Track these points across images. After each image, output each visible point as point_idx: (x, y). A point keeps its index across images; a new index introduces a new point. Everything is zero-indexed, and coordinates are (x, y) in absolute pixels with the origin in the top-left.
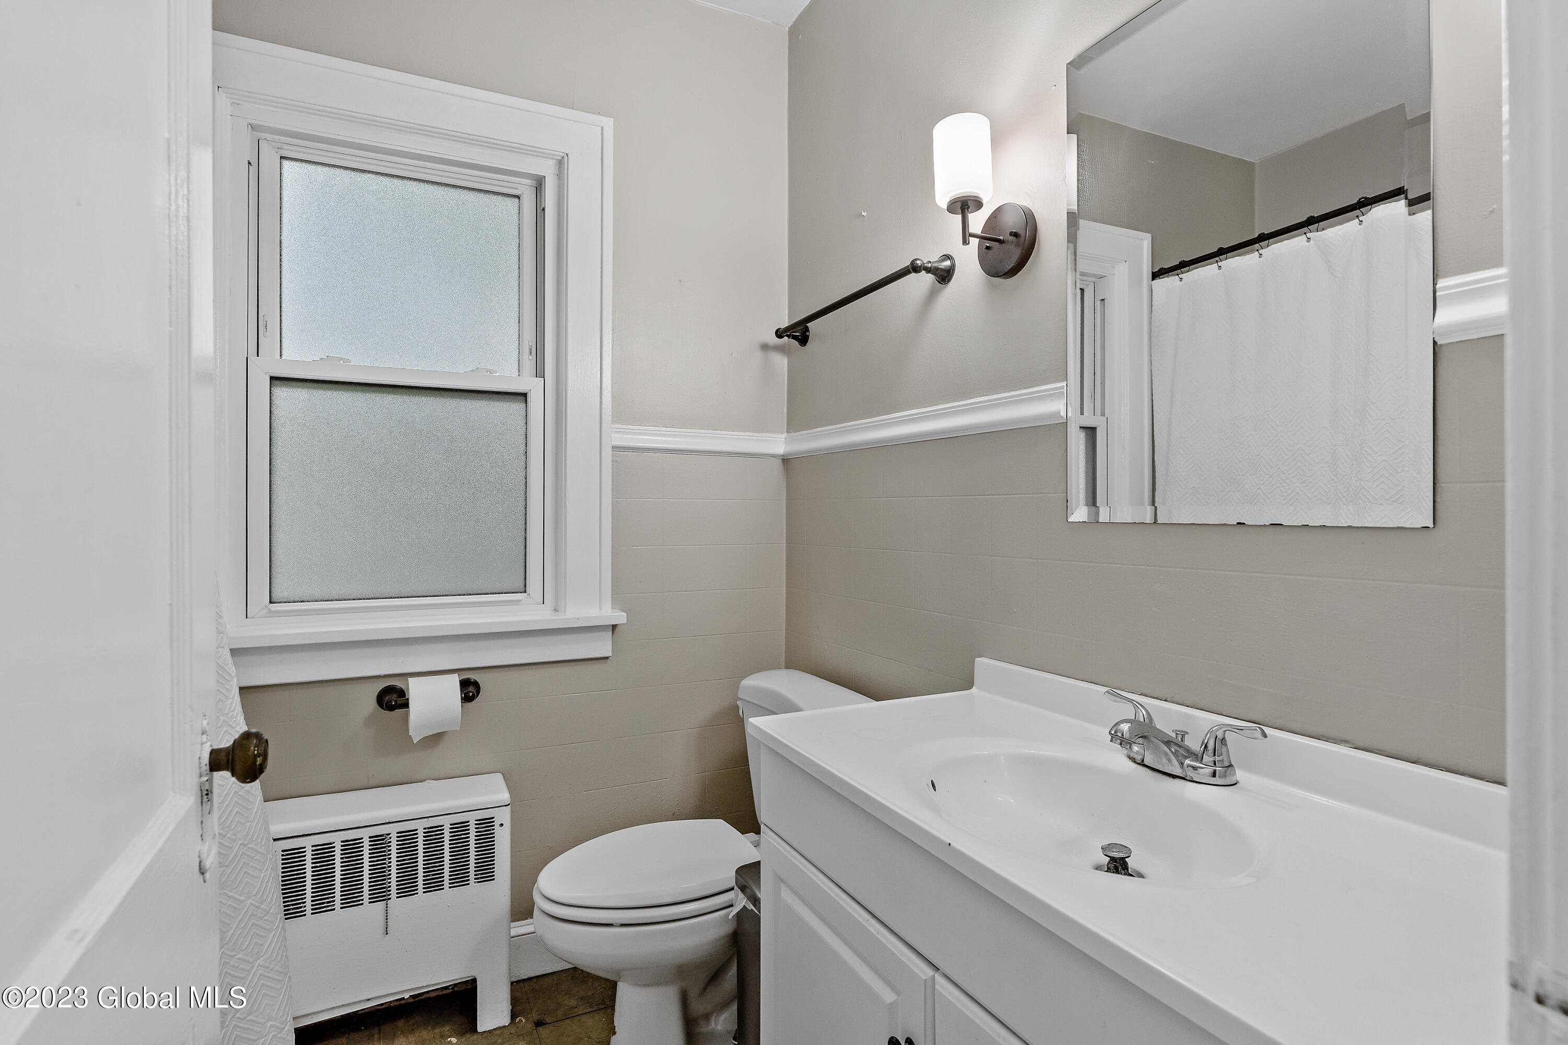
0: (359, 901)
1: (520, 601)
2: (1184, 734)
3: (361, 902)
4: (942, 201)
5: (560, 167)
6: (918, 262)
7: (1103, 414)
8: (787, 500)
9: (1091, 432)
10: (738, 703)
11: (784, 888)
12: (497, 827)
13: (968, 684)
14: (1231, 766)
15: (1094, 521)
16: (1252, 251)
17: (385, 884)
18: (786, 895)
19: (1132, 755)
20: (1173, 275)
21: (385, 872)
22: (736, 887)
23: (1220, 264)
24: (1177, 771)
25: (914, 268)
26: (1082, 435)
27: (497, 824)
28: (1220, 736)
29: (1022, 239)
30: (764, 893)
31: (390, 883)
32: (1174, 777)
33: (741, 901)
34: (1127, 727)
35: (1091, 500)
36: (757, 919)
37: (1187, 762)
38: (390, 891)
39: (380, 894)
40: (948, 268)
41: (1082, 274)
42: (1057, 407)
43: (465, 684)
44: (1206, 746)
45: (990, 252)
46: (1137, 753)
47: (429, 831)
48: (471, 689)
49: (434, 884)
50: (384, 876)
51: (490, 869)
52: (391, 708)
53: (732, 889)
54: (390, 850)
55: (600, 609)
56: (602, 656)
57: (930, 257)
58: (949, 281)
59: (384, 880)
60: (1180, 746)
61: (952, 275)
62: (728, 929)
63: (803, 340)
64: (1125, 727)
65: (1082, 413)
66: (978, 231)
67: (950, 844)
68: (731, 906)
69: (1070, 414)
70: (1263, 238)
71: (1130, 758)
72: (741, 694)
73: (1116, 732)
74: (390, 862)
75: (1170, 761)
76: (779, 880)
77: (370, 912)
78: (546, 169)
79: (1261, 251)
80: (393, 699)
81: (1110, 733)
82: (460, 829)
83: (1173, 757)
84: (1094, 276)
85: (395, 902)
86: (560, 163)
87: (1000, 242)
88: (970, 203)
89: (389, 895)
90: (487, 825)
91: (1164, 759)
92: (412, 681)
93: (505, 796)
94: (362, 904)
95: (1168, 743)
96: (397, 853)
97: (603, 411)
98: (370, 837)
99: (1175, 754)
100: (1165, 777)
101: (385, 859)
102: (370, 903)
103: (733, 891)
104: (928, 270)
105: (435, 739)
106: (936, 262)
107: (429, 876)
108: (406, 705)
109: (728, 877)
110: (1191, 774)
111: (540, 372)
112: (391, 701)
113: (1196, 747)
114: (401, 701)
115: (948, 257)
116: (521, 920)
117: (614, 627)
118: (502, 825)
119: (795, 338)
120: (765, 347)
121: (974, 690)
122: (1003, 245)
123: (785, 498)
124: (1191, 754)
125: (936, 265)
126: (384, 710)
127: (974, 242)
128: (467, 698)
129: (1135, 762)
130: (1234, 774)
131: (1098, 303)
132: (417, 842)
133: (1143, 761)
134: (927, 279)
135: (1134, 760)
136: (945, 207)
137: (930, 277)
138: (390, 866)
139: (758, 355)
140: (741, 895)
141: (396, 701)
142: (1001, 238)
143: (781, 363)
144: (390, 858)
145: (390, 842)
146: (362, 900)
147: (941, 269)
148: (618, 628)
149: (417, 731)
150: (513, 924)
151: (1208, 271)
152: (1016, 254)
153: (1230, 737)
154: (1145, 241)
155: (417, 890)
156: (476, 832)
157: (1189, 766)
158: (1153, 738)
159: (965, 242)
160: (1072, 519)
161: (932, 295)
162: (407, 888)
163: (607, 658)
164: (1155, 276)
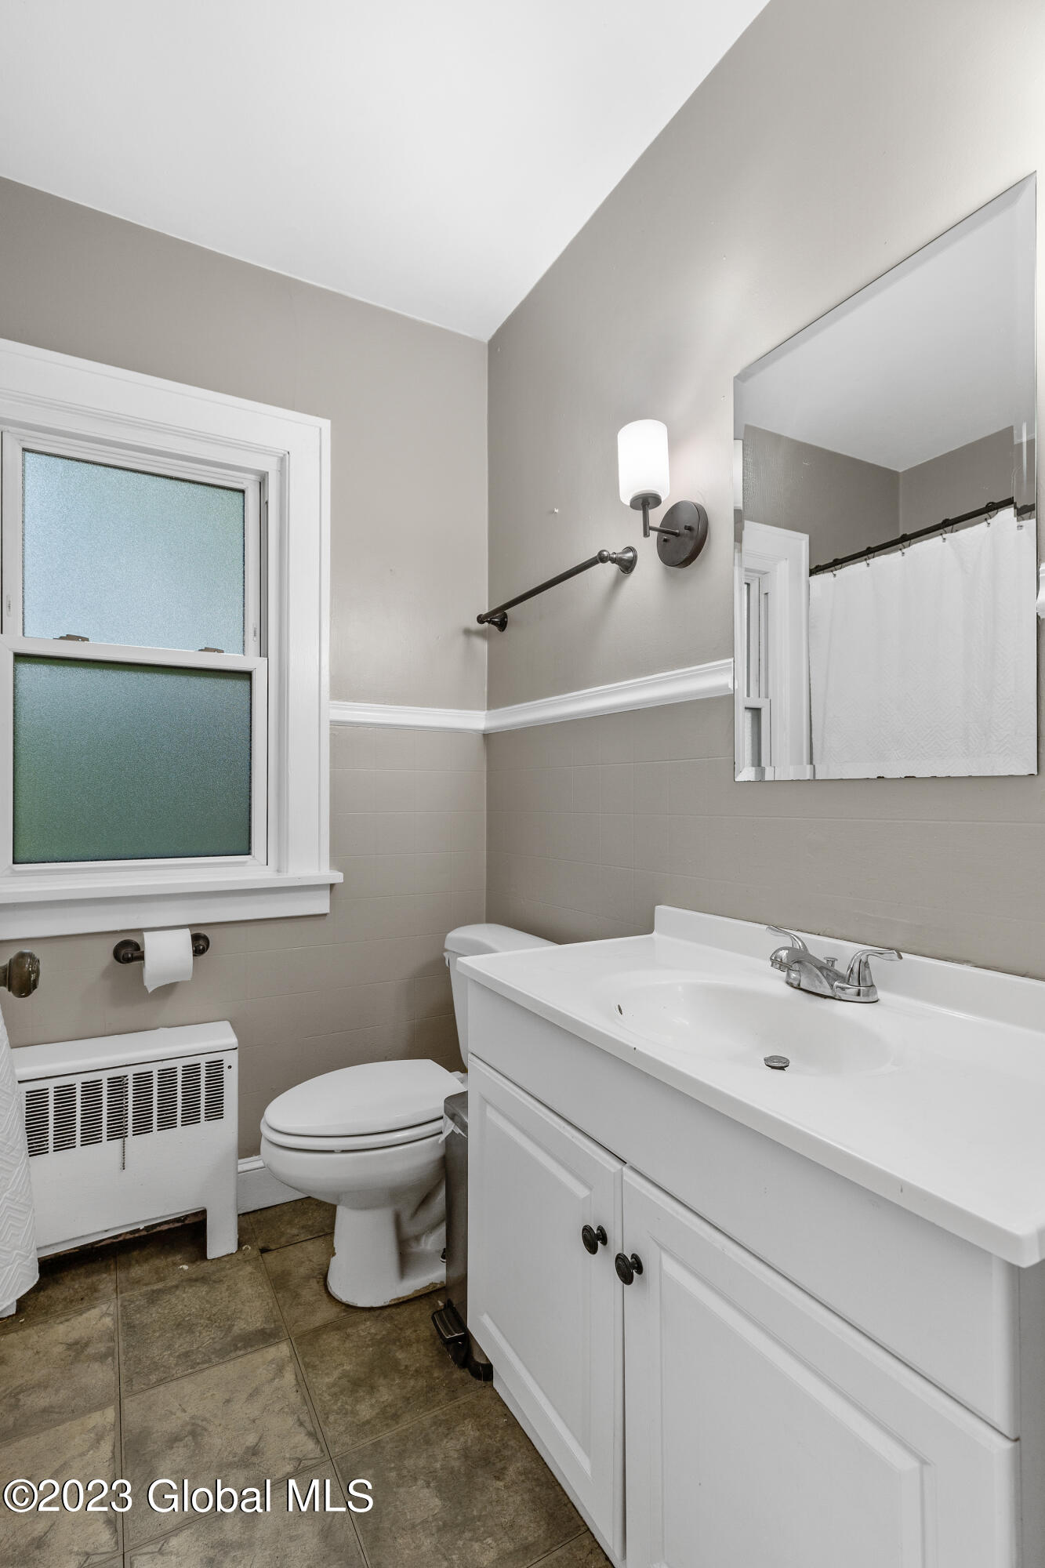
0: (98, 1138)
1: (245, 862)
2: (833, 961)
3: (100, 1139)
4: (626, 500)
5: (281, 464)
6: (605, 553)
7: (767, 697)
8: (487, 771)
9: (756, 712)
10: (445, 954)
11: (489, 1109)
12: (225, 1069)
13: (649, 929)
14: (872, 986)
15: (760, 780)
16: (896, 550)
17: (122, 1122)
18: (491, 1114)
19: (791, 981)
20: (828, 572)
21: (122, 1111)
22: (445, 1116)
23: (868, 561)
24: (828, 992)
25: (601, 558)
26: (748, 715)
27: (225, 1066)
28: (864, 959)
29: (695, 533)
30: (472, 1118)
31: (127, 1121)
32: (826, 997)
33: (449, 1127)
34: (785, 954)
35: (756, 762)
36: (464, 1142)
37: (836, 983)
38: (126, 1129)
39: (118, 1132)
40: (631, 559)
41: (747, 570)
42: (725, 680)
43: (196, 938)
44: (852, 970)
45: (667, 544)
46: (794, 979)
47: (163, 1073)
48: (201, 942)
49: (167, 1123)
50: (122, 1115)
51: (219, 1107)
52: (129, 960)
53: (442, 1118)
54: (127, 1091)
55: (319, 870)
56: (321, 913)
57: (615, 548)
58: (632, 570)
59: (122, 1118)
60: (830, 971)
61: (635, 563)
62: (438, 1153)
63: (502, 625)
64: (784, 954)
65: (748, 695)
66: (657, 525)
67: (635, 1049)
68: (441, 1133)
69: (736, 687)
70: (906, 539)
71: (788, 983)
72: (447, 946)
73: (775, 958)
74: (127, 1103)
75: (821, 982)
76: (485, 1101)
77: (108, 1149)
78: (270, 466)
79: (904, 550)
80: (129, 952)
81: (771, 959)
82: (192, 1071)
83: (824, 980)
84: (759, 572)
85: (131, 1139)
86: (282, 461)
87: (677, 535)
88: (650, 500)
89: (126, 1133)
90: (216, 1068)
91: (817, 982)
92: (146, 935)
93: (232, 1041)
94: (101, 1141)
95: (821, 969)
96: (134, 1094)
97: (322, 689)
98: (109, 1079)
99: (827, 978)
100: (819, 998)
101: (122, 1100)
102: (108, 1140)
103: (441, 1121)
104: (614, 561)
105: (167, 990)
106: (620, 553)
107: (163, 1114)
108: (141, 958)
109: (438, 1107)
110: (840, 994)
111: (263, 652)
112: (127, 954)
113: (844, 972)
114: (136, 954)
115: (630, 549)
116: (247, 1157)
117: (332, 886)
118: (230, 1067)
119: (494, 623)
120: (468, 632)
121: (655, 933)
122: (679, 538)
123: (485, 770)
124: (839, 977)
125: (620, 556)
126: (121, 962)
127: (654, 535)
128: (198, 952)
129: (792, 986)
130: (876, 993)
131: (762, 596)
132: (152, 1083)
133: (799, 985)
134: (611, 569)
135: (791, 985)
136: (629, 504)
137: (615, 567)
138: (127, 1106)
139: (461, 639)
140: (449, 1122)
141: (132, 955)
142: (677, 531)
143: (482, 646)
144: (127, 1099)
145: (127, 1084)
146: (101, 1137)
147: (624, 559)
148: (335, 887)
149: (151, 983)
150: (240, 1161)
151: (857, 568)
152: (690, 546)
153: (872, 960)
154: (804, 539)
155: (152, 1128)
156: (207, 1074)
157: (837, 987)
158: (807, 964)
159: (646, 534)
160: (739, 778)
161: (617, 583)
162: (142, 1127)
163: (325, 915)
164: (812, 572)
